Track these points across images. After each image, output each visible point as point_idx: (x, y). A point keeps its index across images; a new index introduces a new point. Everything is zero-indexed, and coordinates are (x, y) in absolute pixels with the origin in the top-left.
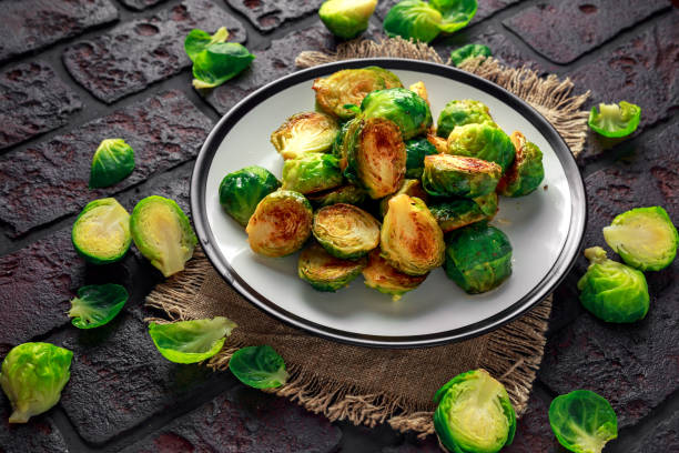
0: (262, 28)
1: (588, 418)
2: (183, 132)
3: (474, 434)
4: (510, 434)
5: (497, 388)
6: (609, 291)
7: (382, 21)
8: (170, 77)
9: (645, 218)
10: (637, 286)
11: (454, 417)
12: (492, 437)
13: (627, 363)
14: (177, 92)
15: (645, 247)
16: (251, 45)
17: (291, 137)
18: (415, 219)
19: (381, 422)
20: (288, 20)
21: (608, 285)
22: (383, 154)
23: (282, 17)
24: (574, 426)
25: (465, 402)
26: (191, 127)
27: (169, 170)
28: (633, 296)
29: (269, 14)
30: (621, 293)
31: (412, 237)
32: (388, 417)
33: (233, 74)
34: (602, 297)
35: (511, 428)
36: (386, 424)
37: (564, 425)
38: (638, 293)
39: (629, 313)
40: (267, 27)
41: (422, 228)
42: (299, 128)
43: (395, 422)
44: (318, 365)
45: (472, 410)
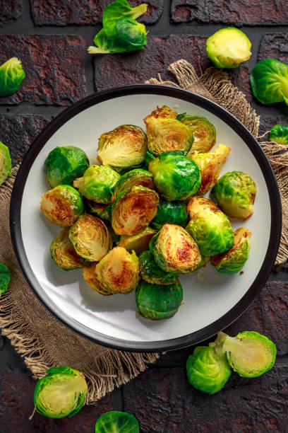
0: (173, 18)
2: (63, 79)
3: (48, 405)
4: (71, 413)
5: (83, 387)
6: (197, 373)
7: (258, 61)
8: (86, 25)
9: (260, 345)
10: (215, 381)
11: (44, 391)
12: (58, 411)
13: (177, 412)
14: (83, 41)
15: (244, 361)
16: (157, 28)
17: (112, 143)
19: (22, 356)
20: (196, 20)
21: (200, 369)
23: (194, 14)
25: (57, 387)
26: (70, 79)
27: (36, 105)
28: (208, 384)
29: (188, 5)
30: (202, 378)
32: (28, 356)
33: (125, 50)
34: (193, 371)
35: (75, 410)
36: (24, 359)
37: (110, 423)
38: (212, 384)
40: (177, 18)
42: (122, 139)
43: (29, 361)
44: (20, 298)
45: (58, 392)
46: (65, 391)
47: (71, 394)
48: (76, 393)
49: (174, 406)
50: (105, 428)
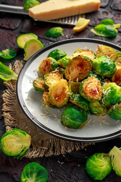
1: (40, 178)
3: (6, 145)
5: (27, 144)
10: (100, 169)
11: (8, 136)
18: (63, 89)
22: (78, 69)
24: (34, 175)
25: (15, 137)
28: (96, 169)
30: (94, 165)
31: (58, 93)
38: (98, 170)
39: (91, 173)
41: (63, 93)
45: (14, 140)
46: (18, 142)
47: (20, 145)
48: (23, 145)
49: (72, 178)
50: (29, 174)
